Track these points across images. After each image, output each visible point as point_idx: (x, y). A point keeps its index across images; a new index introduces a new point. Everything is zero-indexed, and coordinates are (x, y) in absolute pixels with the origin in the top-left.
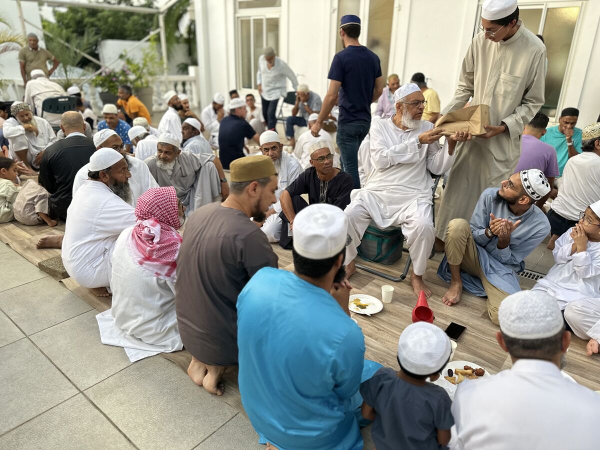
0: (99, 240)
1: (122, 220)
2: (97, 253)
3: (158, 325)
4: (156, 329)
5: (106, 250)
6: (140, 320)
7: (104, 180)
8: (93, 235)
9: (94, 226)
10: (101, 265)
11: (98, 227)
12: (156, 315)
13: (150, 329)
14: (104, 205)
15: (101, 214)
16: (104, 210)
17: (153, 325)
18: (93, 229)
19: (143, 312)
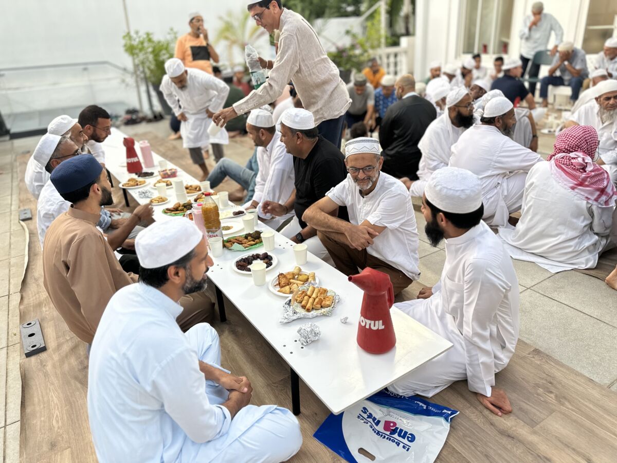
0: (493, 175)
1: (520, 158)
2: (491, 187)
3: (577, 244)
4: (575, 247)
5: (499, 183)
6: (562, 238)
7: (497, 125)
8: (490, 171)
9: (493, 163)
10: (494, 197)
11: (496, 164)
12: (577, 234)
13: (570, 246)
14: (503, 145)
15: (500, 152)
16: (503, 149)
17: (572, 243)
18: (491, 166)
19: (566, 231)
